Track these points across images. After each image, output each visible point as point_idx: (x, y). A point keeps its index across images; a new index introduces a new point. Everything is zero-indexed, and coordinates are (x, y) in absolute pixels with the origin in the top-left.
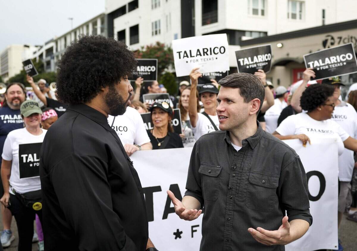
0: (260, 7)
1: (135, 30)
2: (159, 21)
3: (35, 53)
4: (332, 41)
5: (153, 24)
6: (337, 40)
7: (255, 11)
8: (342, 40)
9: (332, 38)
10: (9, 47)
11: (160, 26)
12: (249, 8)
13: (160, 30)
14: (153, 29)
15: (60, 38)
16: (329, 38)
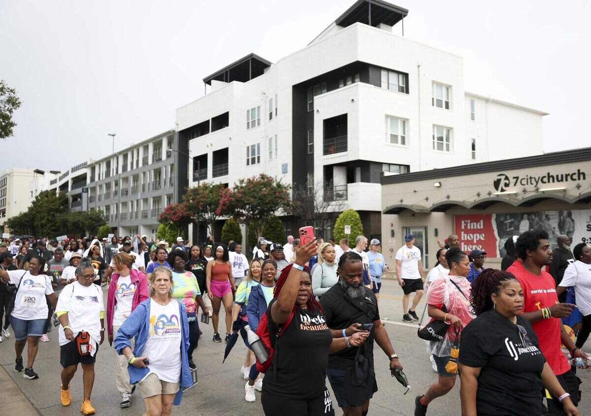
0: (400, 134)
1: (222, 156)
2: (259, 145)
3: (53, 182)
4: (507, 182)
5: (248, 148)
6: (513, 181)
7: (394, 138)
8: (519, 180)
9: (507, 178)
10: (8, 171)
11: (259, 153)
12: (386, 134)
13: (259, 158)
14: (248, 156)
15: (99, 163)
16: (503, 177)
